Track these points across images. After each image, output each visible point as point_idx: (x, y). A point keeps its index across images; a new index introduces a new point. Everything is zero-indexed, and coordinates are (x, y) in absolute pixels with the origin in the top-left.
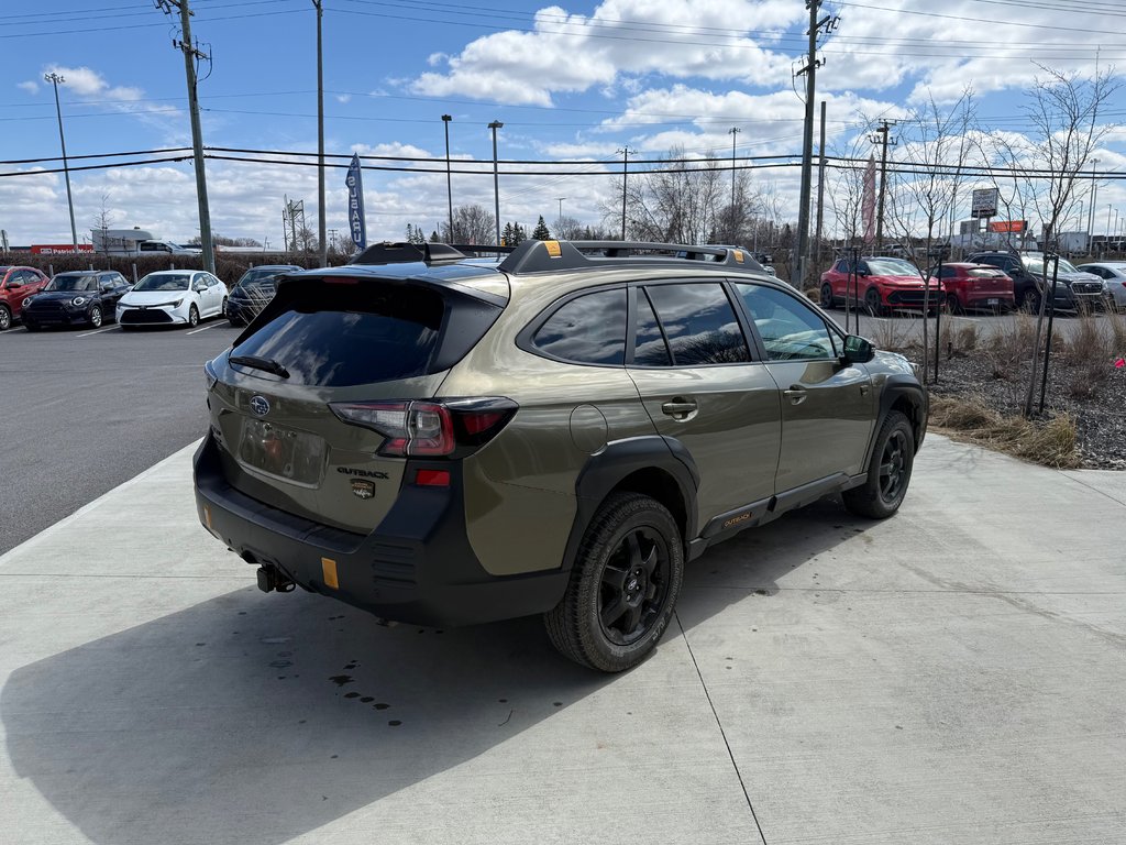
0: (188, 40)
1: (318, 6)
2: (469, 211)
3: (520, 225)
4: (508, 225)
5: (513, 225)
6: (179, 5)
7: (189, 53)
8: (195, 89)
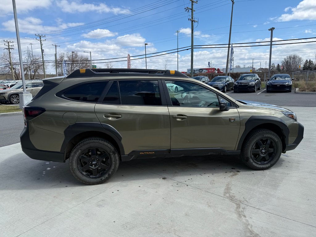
0: (192, 18)
1: (233, 2)
2: (292, 57)
3: (311, 60)
4: (307, 60)
5: (309, 61)
6: (191, 9)
7: (192, 21)
8: (193, 30)
